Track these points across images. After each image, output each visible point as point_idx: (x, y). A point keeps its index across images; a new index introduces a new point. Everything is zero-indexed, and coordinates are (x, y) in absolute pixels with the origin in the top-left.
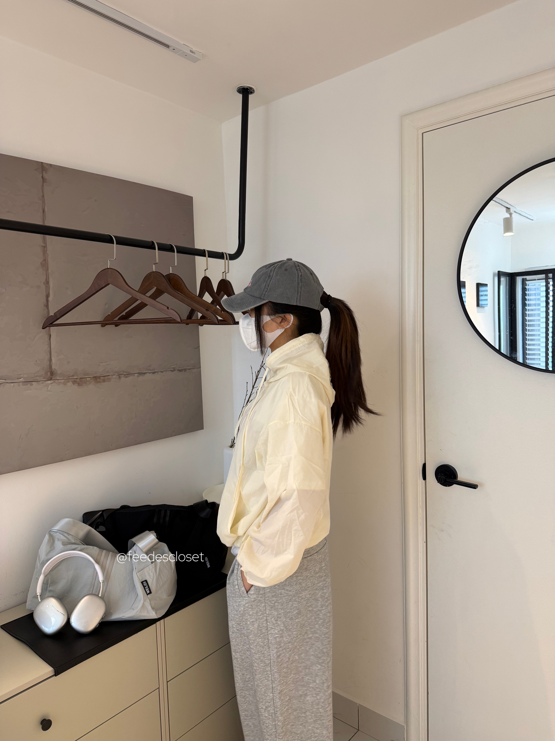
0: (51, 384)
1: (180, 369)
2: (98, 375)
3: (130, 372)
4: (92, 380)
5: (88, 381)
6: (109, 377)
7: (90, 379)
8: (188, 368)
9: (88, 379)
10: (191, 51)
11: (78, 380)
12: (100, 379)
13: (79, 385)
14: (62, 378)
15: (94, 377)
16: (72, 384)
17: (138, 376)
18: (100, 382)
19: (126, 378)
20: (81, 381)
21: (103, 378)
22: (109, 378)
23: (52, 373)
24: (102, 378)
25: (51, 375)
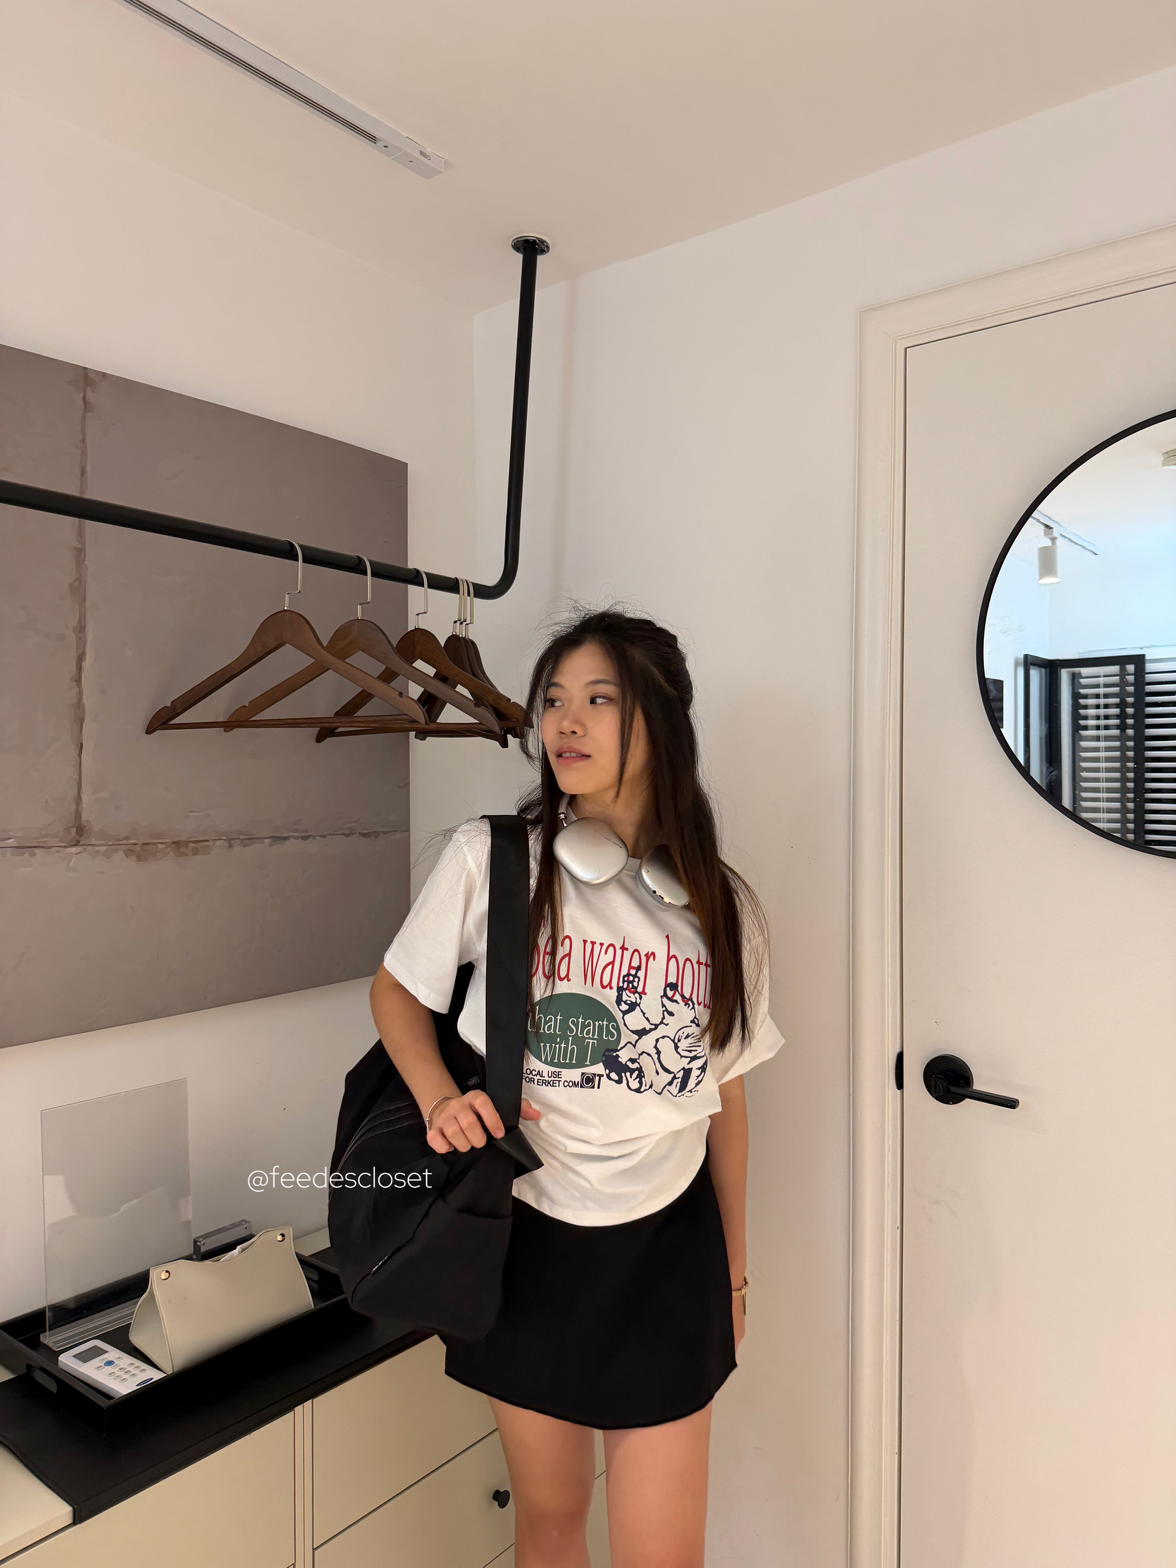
0: (77, 854)
1: (365, 832)
2: (183, 838)
3: (254, 835)
4: (169, 849)
5: (159, 852)
6: (206, 843)
7: (164, 846)
8: (383, 830)
9: (160, 846)
10: (422, 153)
11: (137, 848)
12: (187, 847)
13: (139, 858)
14: (103, 842)
15: (173, 843)
16: (124, 856)
17: (270, 845)
18: (185, 854)
19: (244, 846)
20: (144, 851)
21: (194, 845)
22: (208, 846)
23: (81, 830)
24: (191, 845)
25: (78, 833)
